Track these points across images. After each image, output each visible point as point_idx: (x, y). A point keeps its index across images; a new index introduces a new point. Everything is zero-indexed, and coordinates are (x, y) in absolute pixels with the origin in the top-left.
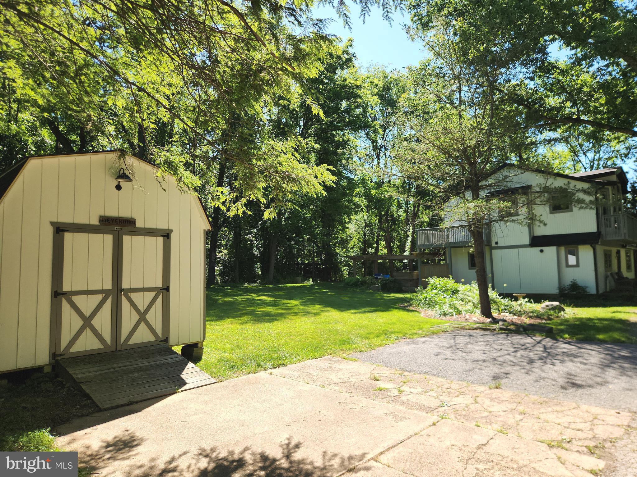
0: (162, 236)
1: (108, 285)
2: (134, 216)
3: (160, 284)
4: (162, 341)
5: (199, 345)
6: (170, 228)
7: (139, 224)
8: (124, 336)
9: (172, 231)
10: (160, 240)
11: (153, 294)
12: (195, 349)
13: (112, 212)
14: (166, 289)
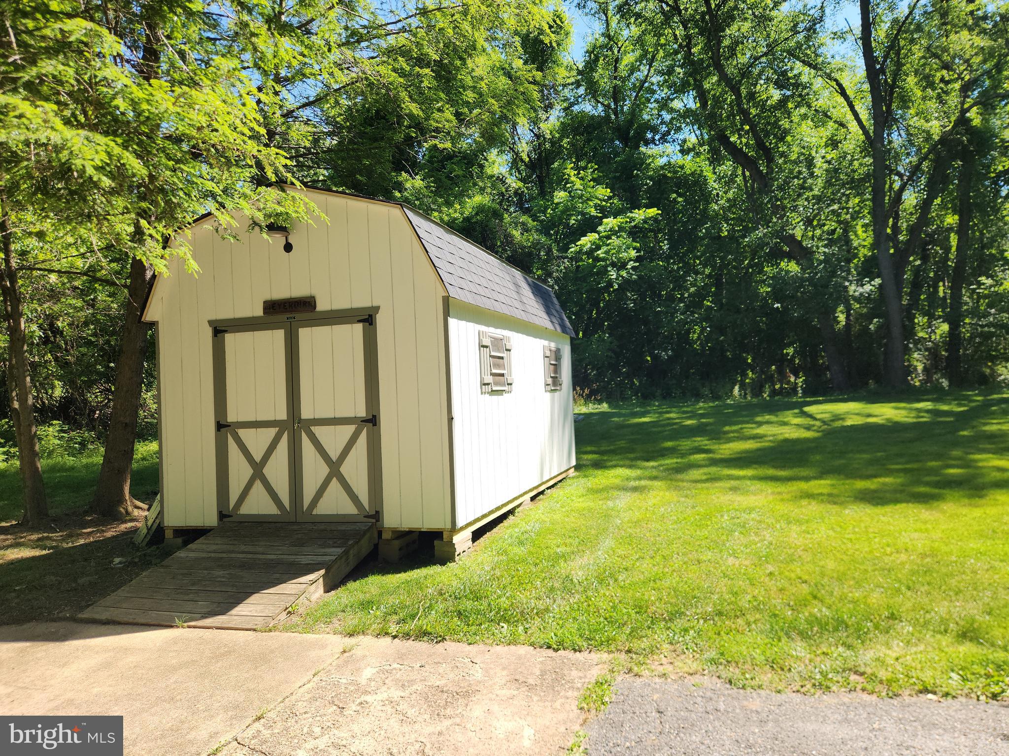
0: (359, 321)
1: (282, 414)
2: (314, 292)
3: (362, 413)
4: (368, 517)
5: (445, 536)
6: (375, 304)
7: (322, 305)
8: (307, 501)
9: (377, 309)
10: (359, 328)
11: (350, 429)
12: (436, 543)
13: (281, 293)
14: (372, 420)
